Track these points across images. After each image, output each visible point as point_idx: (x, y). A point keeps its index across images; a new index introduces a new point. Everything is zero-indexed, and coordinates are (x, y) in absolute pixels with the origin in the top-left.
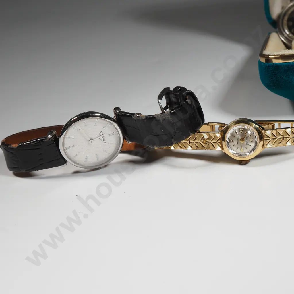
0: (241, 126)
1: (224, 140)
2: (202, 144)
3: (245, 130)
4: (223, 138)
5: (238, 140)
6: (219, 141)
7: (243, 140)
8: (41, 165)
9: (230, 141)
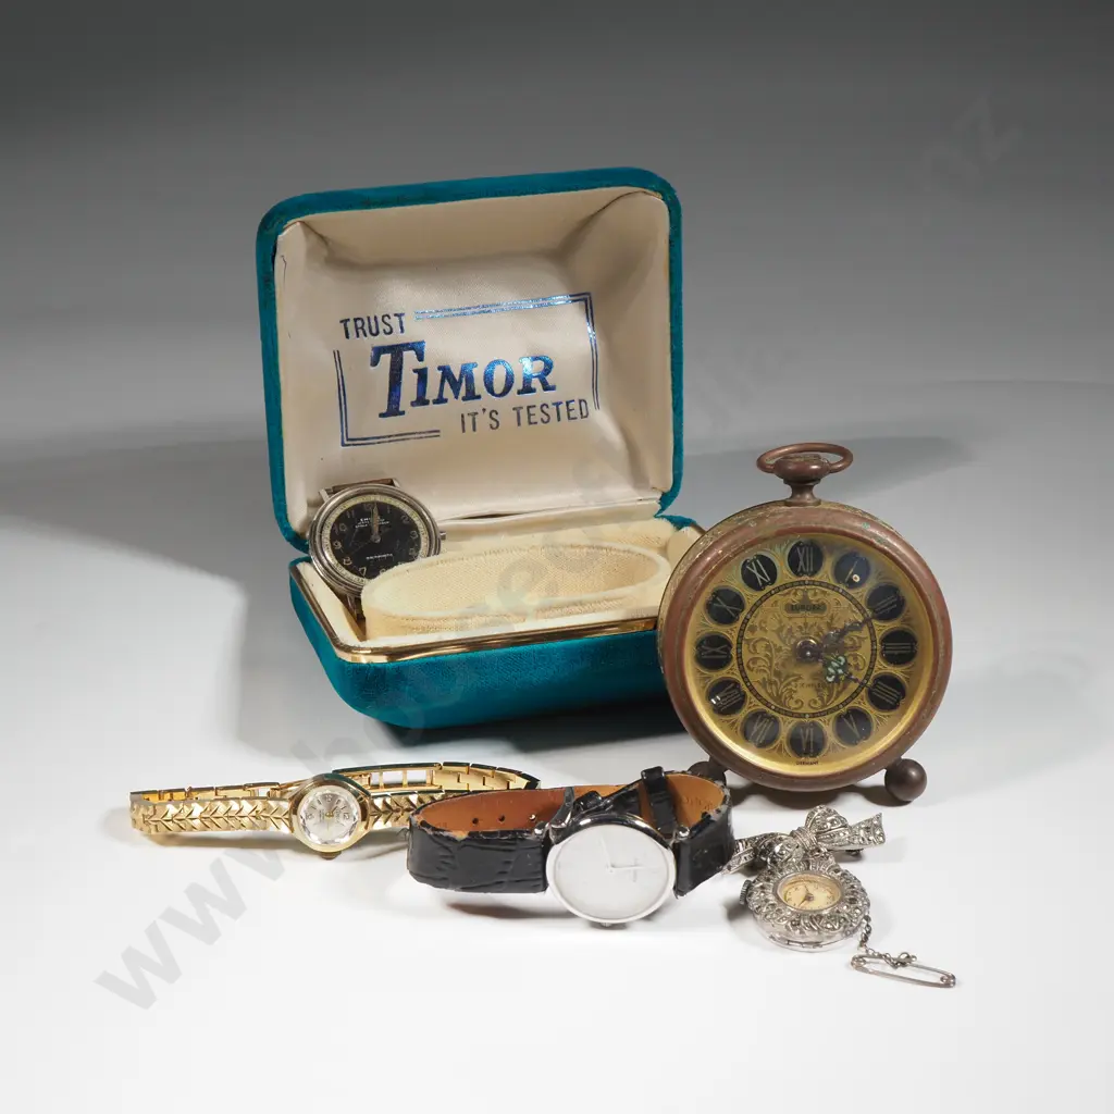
0: (327, 789)
1: (295, 812)
2: (254, 819)
3: (334, 797)
4: (294, 810)
5: (321, 814)
6: (287, 816)
7: (330, 816)
8: (498, 883)
9: (307, 817)
